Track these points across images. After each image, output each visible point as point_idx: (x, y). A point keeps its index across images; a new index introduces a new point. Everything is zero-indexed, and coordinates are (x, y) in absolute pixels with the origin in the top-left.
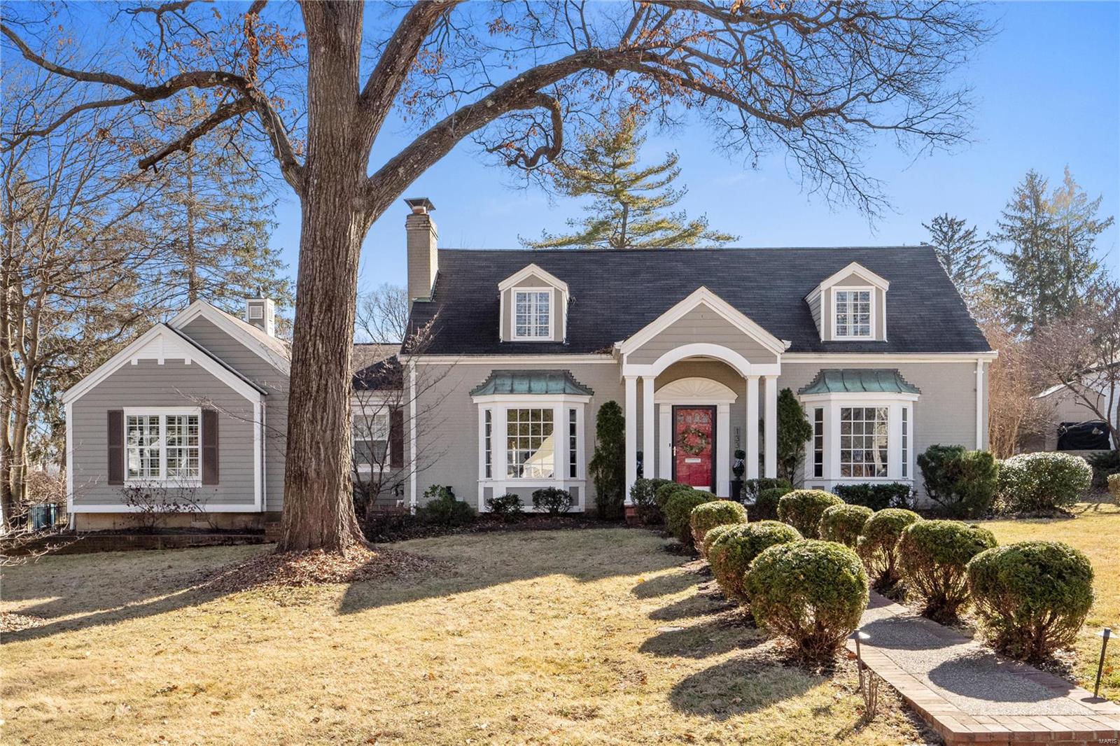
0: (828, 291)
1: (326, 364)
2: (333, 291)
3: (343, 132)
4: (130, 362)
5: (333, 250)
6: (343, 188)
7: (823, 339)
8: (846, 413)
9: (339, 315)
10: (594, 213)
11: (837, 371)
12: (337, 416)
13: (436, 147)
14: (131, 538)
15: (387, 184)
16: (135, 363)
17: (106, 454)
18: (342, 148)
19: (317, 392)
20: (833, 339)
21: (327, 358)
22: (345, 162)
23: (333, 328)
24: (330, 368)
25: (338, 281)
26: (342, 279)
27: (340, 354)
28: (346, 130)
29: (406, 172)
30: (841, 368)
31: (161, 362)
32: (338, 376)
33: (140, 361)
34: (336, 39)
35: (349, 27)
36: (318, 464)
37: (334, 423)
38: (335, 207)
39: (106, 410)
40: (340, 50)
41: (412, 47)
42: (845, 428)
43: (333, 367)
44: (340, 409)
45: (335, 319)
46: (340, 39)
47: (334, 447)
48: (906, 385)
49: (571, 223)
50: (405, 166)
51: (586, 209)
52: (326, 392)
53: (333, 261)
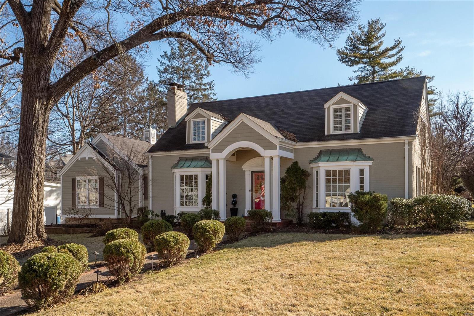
0: (329, 108)
1: (23, 164)
2: (26, 133)
3: (32, 66)
4: (78, 159)
5: (27, 116)
6: (31, 90)
7: (326, 134)
8: (328, 173)
9: (29, 143)
10: (359, 73)
11: (328, 150)
12: (28, 186)
13: (87, 65)
14: (64, 228)
15: (60, 85)
16: (79, 159)
17: (71, 195)
18: (31, 73)
19: (19, 176)
20: (331, 133)
21: (24, 162)
22: (33, 78)
23: (27, 149)
24: (25, 166)
25: (28, 129)
26: (31, 128)
27: (29, 160)
28: (33, 66)
29: (71, 79)
30: (331, 149)
31: (87, 159)
32: (28, 169)
33: (81, 158)
34: (30, 28)
35: (37, 21)
36: (19, 207)
37: (26, 189)
38: (28, 98)
39: (71, 178)
40: (32, 32)
41: (62, 25)
42: (328, 181)
43: (26, 165)
44: (30, 183)
45: (27, 145)
46: (32, 27)
47: (25, 199)
48: (365, 156)
49: (350, 79)
50: (70, 76)
51: (356, 72)
52: (23, 176)
53: (27, 121)
